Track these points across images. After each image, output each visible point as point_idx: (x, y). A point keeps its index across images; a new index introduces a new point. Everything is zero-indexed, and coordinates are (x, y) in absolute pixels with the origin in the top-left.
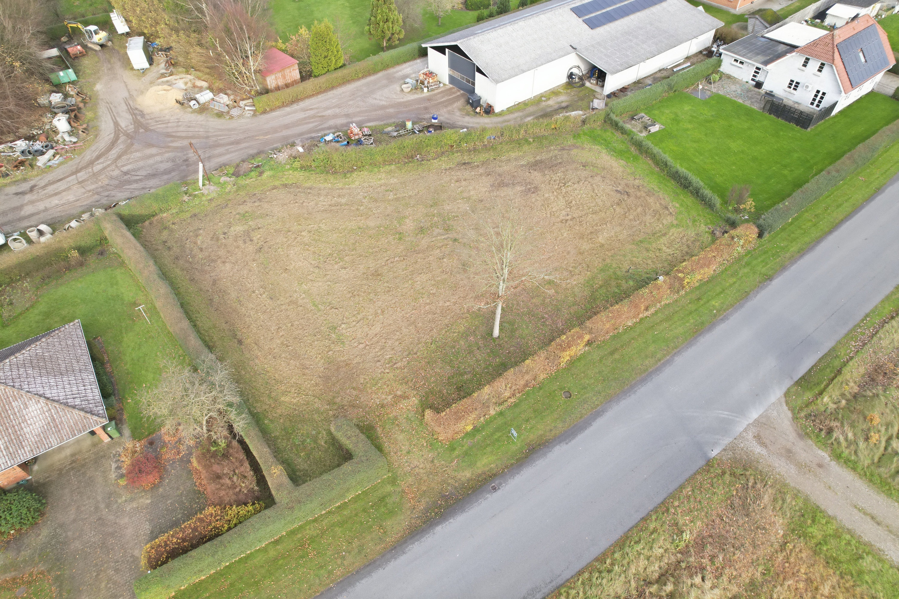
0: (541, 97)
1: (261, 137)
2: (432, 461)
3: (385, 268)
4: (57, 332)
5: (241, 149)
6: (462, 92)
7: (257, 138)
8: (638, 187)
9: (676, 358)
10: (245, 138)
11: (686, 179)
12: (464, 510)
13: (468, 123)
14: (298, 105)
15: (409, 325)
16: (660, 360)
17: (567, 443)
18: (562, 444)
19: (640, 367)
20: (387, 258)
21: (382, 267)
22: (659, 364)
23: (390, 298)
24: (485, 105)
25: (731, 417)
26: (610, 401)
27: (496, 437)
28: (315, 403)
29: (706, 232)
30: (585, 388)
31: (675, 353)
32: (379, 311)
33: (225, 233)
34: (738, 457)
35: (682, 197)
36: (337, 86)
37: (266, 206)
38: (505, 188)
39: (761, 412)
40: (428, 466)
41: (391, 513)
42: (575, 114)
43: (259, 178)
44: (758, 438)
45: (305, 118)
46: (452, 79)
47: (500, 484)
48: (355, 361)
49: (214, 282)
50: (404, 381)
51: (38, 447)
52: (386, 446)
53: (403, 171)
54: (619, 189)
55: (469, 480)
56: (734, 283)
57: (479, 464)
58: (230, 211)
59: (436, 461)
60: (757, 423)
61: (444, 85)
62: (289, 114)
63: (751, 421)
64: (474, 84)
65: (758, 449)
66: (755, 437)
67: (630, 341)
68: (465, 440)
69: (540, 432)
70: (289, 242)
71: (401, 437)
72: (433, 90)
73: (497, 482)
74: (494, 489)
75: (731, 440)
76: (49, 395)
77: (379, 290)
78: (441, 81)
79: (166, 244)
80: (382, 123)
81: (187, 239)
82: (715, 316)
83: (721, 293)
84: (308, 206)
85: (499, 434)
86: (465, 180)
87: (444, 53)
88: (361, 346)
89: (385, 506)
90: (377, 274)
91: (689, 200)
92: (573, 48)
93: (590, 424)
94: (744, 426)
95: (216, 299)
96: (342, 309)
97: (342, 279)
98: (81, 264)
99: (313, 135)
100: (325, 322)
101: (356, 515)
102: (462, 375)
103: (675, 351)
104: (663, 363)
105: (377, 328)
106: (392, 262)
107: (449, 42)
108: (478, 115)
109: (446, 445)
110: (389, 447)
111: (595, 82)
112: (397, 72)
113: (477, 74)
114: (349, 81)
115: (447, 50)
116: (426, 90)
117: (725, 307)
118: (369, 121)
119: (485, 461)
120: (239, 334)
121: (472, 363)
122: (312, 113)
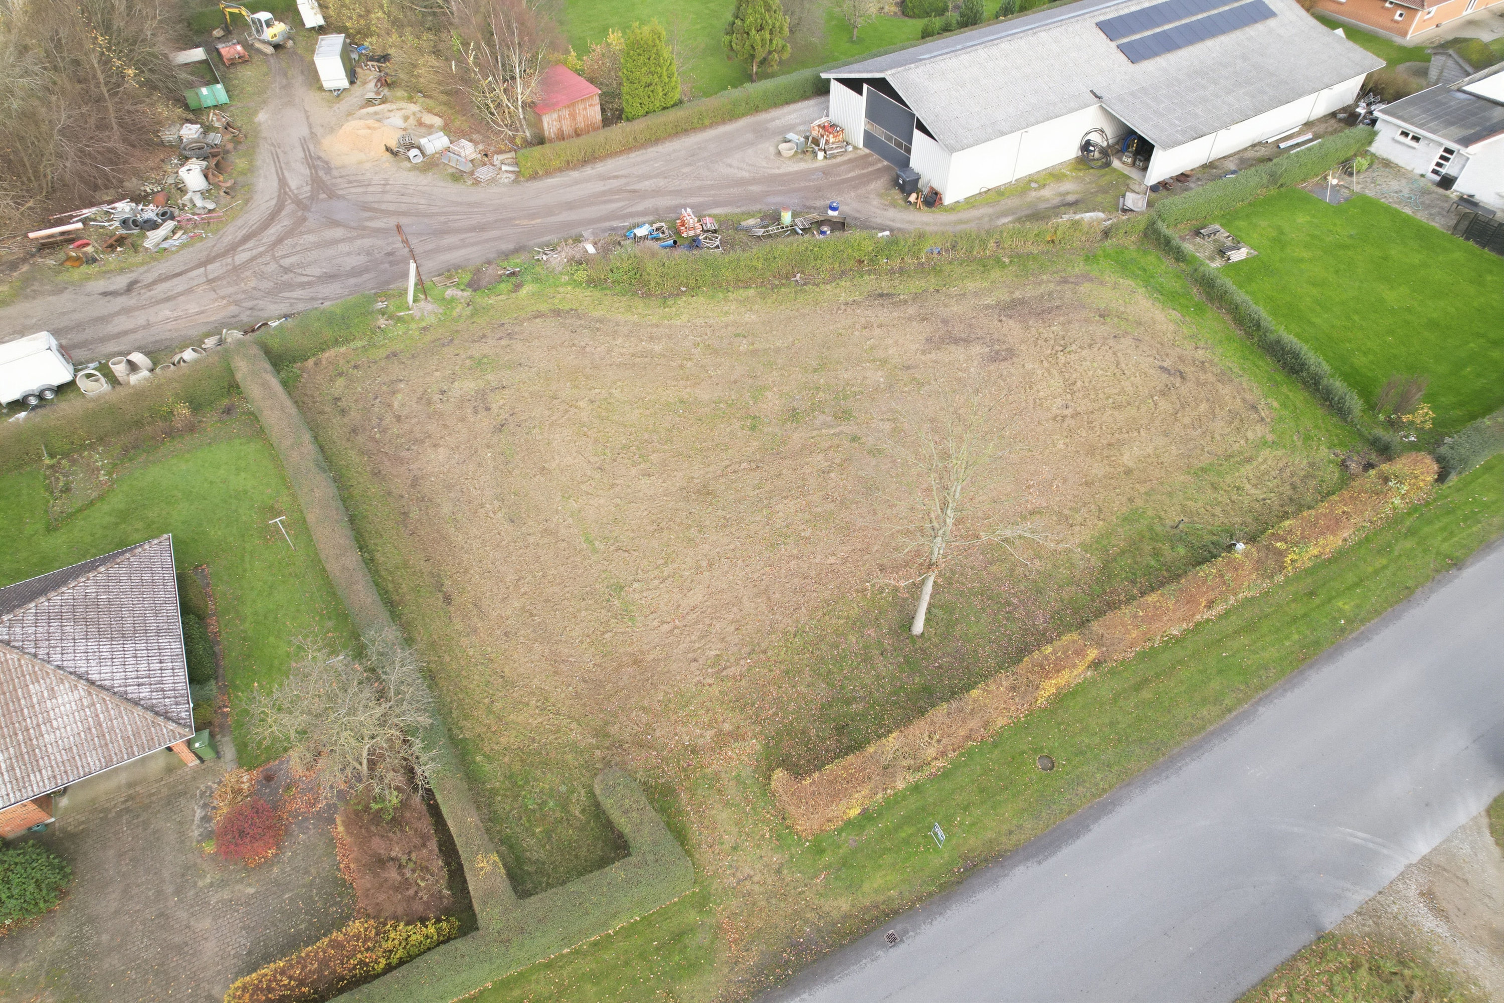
0: (1030, 181)
1: (525, 222)
2: (779, 871)
3: (722, 480)
4: (128, 555)
5: (487, 241)
6: (886, 163)
7: (517, 222)
8: (1203, 363)
9: (1261, 709)
10: (496, 221)
11: (1296, 356)
12: (832, 978)
13: (893, 221)
14: (593, 168)
15: (757, 595)
16: (1230, 711)
17: (1039, 863)
18: (1029, 864)
19: (1190, 720)
20: (727, 463)
21: (716, 478)
22: (1228, 717)
23: (726, 540)
24: (926, 191)
25: (1371, 845)
26: (1128, 785)
27: (903, 835)
28: (571, 730)
29: (1330, 462)
30: (1082, 753)
31: (1261, 699)
32: (704, 564)
33: (443, 392)
34: (1387, 933)
35: (1284, 389)
36: (665, 139)
37: (519, 347)
38: (953, 348)
39: (1435, 842)
40: (770, 881)
41: (692, 967)
42: (1091, 218)
43: (514, 295)
44: (1428, 895)
45: (604, 193)
46: (869, 139)
47: (906, 932)
48: (652, 657)
49: (415, 482)
50: (740, 704)
51: (66, 772)
52: (695, 831)
53: (769, 301)
54: (1165, 365)
55: (846, 917)
56: (1385, 567)
57: (866, 887)
58: (457, 352)
59: (785, 872)
60: (1426, 863)
61: (855, 148)
62: (576, 182)
63: (1414, 860)
64: (908, 150)
65: (1429, 923)
66: (1422, 894)
67: (1173, 667)
68: (844, 834)
69: (990, 835)
70: (553, 418)
71: (723, 815)
72: (834, 156)
73: (899, 927)
74: (892, 939)
75: (1371, 894)
76: (95, 677)
77: (707, 523)
78: (850, 141)
79: (339, 404)
80: (738, 210)
81: (376, 398)
82: (1342, 630)
83: (1357, 585)
84: (593, 354)
85: (910, 830)
86: (880, 326)
87: (860, 93)
88: (666, 628)
89: (682, 951)
90: (706, 492)
91: (1299, 397)
92: (1097, 96)
93: (1087, 828)
94: (1401, 868)
95: (415, 514)
96: (636, 554)
97: (641, 495)
98: (192, 429)
99: (615, 224)
100: (604, 576)
101: (627, 963)
102: (848, 702)
103: (1261, 694)
104: (1236, 717)
105: (697, 596)
106: (735, 472)
107: (871, 72)
108: (911, 208)
109: (808, 841)
110: (700, 834)
111: (1130, 160)
112: (773, 120)
113: (917, 133)
114: (686, 130)
115: (865, 87)
116: (821, 155)
117: (1363, 614)
118: (717, 204)
119: (878, 880)
120: (448, 583)
121: (868, 681)
122: (614, 184)
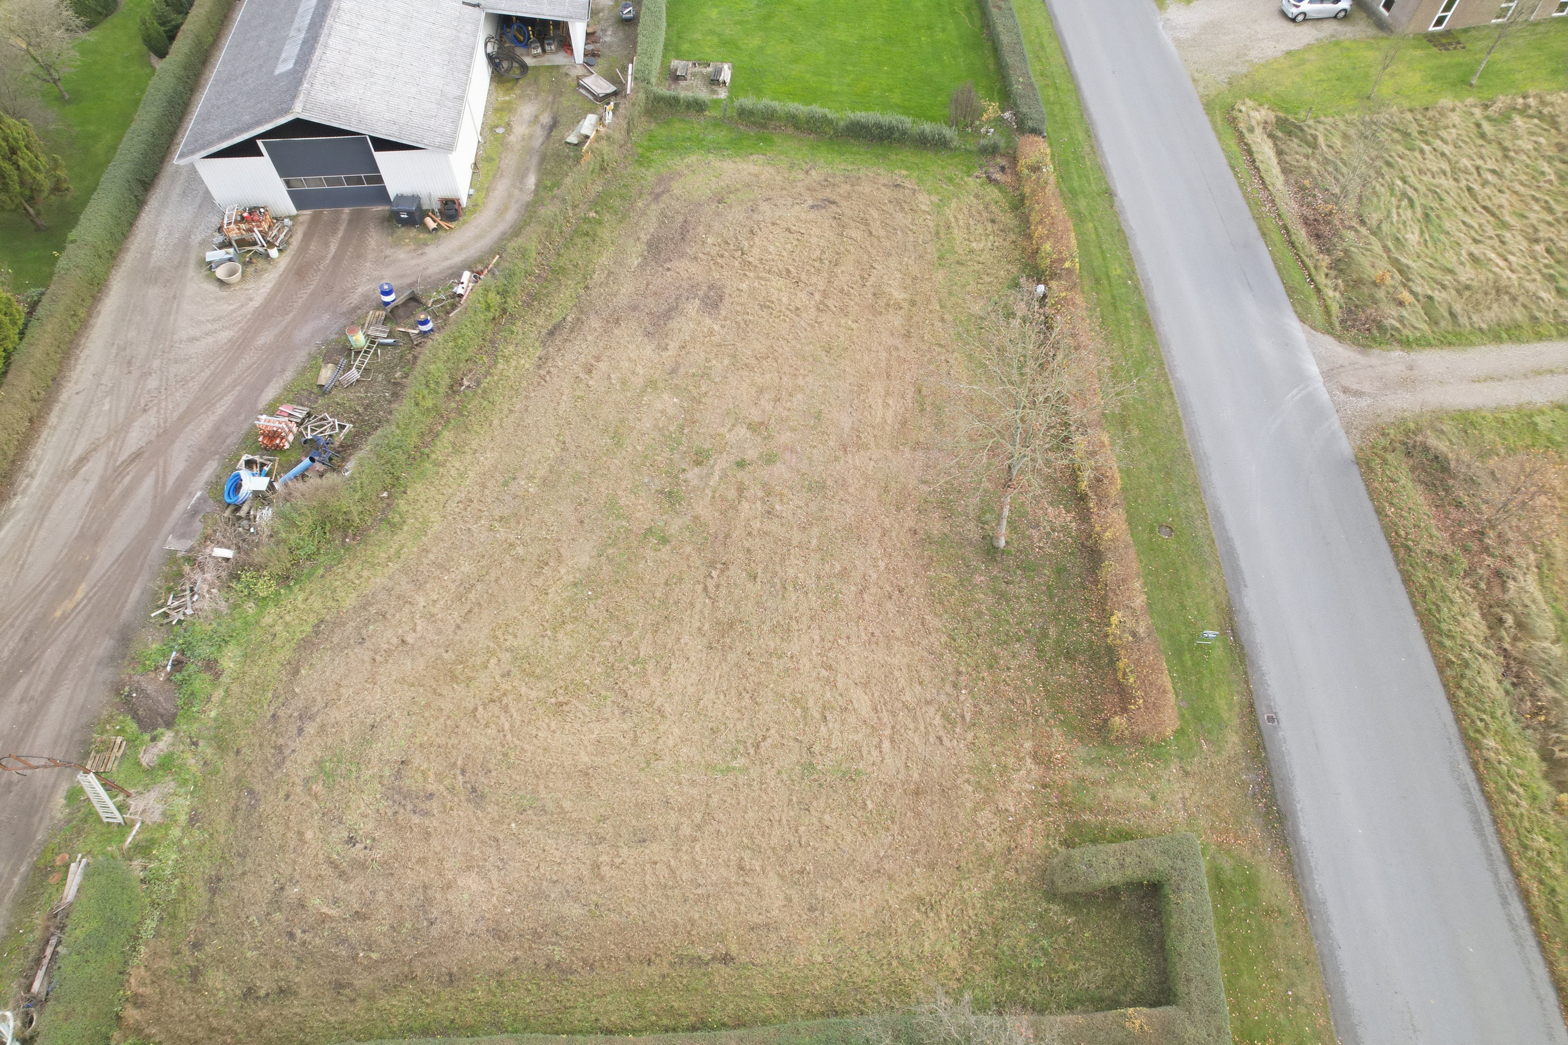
0: (493, 129)
2: (1187, 774)
7: (58, 614)
12: (1290, 779)
24: (436, 206)
25: (1304, 392)
29: (982, 185)
30: (1168, 503)
37: (335, 715)
40: (1192, 785)
47: (1269, 707)
54: (809, 203)
55: (1243, 743)
57: (1224, 714)
59: (1189, 768)
60: (1326, 376)
63: (1320, 379)
64: (379, 179)
66: (1344, 393)
69: (1212, 603)
72: (287, 242)
73: (1263, 709)
74: (1272, 720)
75: (1336, 416)
78: (279, 214)
80: (289, 375)
82: (1135, 288)
83: (1103, 253)
87: (260, 154)
92: (474, 6)
94: (1323, 390)
106: (717, 587)
107: (271, 119)
108: (440, 233)
109: (1171, 735)
111: (539, 50)
113: (381, 158)
115: (260, 143)
116: (274, 253)
117: (1128, 268)
119: (1222, 704)
121: (1030, 609)
